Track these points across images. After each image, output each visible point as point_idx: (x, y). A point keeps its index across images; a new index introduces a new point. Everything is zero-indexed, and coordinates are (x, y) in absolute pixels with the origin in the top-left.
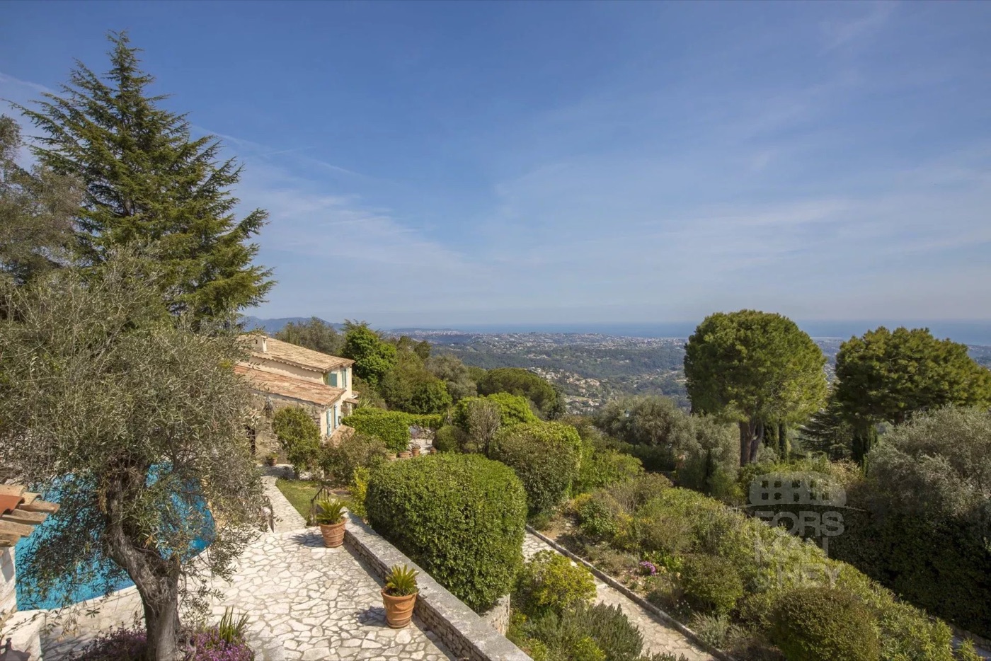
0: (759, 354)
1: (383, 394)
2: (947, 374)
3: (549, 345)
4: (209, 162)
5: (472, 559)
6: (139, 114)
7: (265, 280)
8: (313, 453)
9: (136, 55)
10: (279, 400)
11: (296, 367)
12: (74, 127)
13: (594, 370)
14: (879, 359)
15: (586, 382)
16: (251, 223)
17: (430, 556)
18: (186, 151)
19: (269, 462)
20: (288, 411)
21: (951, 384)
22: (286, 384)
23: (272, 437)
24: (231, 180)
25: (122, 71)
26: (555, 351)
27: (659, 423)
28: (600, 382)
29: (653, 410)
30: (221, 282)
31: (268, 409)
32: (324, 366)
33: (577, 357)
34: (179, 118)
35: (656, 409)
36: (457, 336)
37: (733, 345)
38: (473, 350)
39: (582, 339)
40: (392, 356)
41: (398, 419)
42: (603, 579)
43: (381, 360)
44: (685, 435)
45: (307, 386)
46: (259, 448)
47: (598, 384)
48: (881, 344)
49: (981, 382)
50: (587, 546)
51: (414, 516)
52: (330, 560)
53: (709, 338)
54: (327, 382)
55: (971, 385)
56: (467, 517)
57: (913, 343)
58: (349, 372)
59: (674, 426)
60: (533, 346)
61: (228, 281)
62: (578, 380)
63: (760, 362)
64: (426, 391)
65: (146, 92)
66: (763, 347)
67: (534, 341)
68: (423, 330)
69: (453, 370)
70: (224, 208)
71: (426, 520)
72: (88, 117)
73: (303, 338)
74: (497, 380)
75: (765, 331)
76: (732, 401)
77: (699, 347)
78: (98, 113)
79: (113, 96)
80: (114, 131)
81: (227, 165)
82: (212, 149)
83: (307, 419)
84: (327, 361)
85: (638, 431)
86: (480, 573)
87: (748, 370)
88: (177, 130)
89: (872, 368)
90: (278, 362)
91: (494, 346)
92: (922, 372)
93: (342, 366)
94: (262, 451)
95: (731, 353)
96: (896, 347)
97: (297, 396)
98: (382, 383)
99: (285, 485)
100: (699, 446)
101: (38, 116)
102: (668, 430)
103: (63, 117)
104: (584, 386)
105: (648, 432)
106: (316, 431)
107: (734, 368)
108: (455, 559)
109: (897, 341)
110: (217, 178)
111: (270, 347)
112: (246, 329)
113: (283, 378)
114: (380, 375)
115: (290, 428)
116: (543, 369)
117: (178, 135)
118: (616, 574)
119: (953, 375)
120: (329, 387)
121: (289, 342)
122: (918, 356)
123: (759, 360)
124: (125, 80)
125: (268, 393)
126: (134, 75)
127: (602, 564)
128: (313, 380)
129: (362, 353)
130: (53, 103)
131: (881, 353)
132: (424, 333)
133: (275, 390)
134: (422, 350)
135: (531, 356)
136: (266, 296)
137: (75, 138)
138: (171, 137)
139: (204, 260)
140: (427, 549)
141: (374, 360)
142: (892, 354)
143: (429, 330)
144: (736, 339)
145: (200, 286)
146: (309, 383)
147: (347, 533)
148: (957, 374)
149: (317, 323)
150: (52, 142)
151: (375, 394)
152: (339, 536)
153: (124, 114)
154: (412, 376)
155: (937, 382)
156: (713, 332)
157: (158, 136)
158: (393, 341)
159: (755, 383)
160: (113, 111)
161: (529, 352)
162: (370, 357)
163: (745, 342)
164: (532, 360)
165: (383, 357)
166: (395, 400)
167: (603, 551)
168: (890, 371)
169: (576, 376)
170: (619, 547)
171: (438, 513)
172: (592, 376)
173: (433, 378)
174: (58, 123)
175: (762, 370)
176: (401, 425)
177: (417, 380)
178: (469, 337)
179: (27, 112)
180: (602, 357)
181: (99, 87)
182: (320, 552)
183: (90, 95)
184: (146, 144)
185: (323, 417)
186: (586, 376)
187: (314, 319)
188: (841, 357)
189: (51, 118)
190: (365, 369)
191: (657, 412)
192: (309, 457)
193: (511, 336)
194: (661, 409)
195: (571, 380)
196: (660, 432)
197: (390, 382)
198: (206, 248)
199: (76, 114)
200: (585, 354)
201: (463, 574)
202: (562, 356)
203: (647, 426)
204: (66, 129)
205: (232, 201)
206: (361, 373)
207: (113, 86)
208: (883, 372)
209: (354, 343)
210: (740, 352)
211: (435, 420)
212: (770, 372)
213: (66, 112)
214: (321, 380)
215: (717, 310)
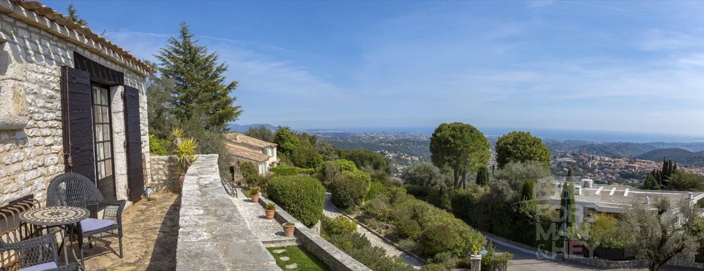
0: (458, 142)
1: (293, 161)
2: (532, 151)
3: (392, 138)
4: (215, 62)
5: (300, 208)
6: (190, 49)
7: (239, 110)
8: (255, 180)
9: (188, 28)
10: (243, 159)
11: (250, 146)
12: (169, 58)
13: (416, 152)
14: (510, 145)
15: (412, 158)
16: (232, 86)
17: (285, 206)
18: (207, 60)
19: (239, 184)
20: (246, 163)
21: (534, 154)
22: (246, 153)
23: (240, 174)
24: (224, 70)
25: (184, 34)
26: (396, 141)
27: (427, 175)
28: (419, 158)
29: (424, 169)
30: (221, 111)
31: (238, 162)
32: (262, 146)
33: (407, 145)
34: (204, 47)
35: (426, 168)
36: (341, 133)
37: (448, 138)
38: (351, 141)
39: (410, 135)
40: (297, 143)
41: (293, 169)
42: (370, 231)
43: (292, 144)
44: (439, 180)
45: (254, 154)
46: (235, 178)
47: (418, 159)
48: (512, 139)
49: (544, 153)
50: (365, 219)
51: (279, 193)
52: (253, 205)
53: (438, 135)
54: (263, 153)
55: (541, 155)
56: (298, 194)
57: (522, 138)
58: (275, 150)
59: (434, 177)
60: (384, 139)
61: (224, 111)
62: (407, 157)
63: (458, 146)
64: (313, 159)
65: (192, 40)
66: (461, 139)
67: (384, 136)
68: (323, 130)
69: (327, 150)
70: (221, 81)
71: (284, 194)
72: (173, 53)
73: (257, 134)
74: (356, 156)
75: (462, 132)
76: (446, 163)
77: (435, 138)
78: (177, 52)
79: (181, 44)
80: (182, 57)
81: (223, 65)
82: (216, 57)
83: (253, 166)
84: (264, 144)
85: (417, 179)
86: (303, 213)
87: (454, 149)
88: (203, 52)
89: (508, 148)
90: (243, 144)
91: (363, 139)
92: (524, 149)
93: (271, 147)
94: (236, 179)
95: (447, 142)
96: (517, 139)
97: (250, 158)
98: (292, 155)
99: (246, 192)
100: (445, 185)
101: (159, 57)
102: (431, 179)
103: (166, 55)
104: (410, 160)
105: (422, 180)
106: (257, 171)
107: (447, 148)
108: (294, 207)
109: (517, 137)
110: (219, 69)
111: (240, 138)
112: (230, 131)
113: (245, 151)
114: (291, 152)
115: (247, 169)
116: (389, 151)
117: (203, 54)
118: (375, 229)
119: (534, 151)
120: (264, 155)
121: (250, 136)
122: (524, 143)
123: (458, 145)
124: (185, 37)
125: (238, 156)
126: (188, 35)
127: (371, 226)
128: (257, 152)
129: (283, 141)
130: (163, 51)
131: (511, 142)
132: (324, 132)
133: (242, 155)
134: (313, 139)
135: (382, 144)
136: (239, 117)
137: (170, 62)
138: (201, 55)
139: (214, 103)
140: (285, 204)
141: (288, 145)
142: (514, 143)
143: (327, 130)
144: (449, 135)
145: (213, 113)
146: (256, 153)
147: (259, 199)
148: (536, 150)
149: (263, 128)
150: (163, 64)
151: (289, 161)
152: (257, 200)
153: (185, 50)
154: (306, 152)
155: (530, 154)
156: (441, 132)
157: (196, 55)
158: (299, 135)
159: (457, 155)
160: (181, 49)
161: (381, 142)
162: (286, 143)
163: (453, 136)
164: (383, 146)
165: (292, 143)
166: (298, 163)
167: (373, 221)
168: (514, 149)
169: (406, 155)
170: (378, 219)
171: (288, 192)
172: (415, 155)
173: (317, 153)
174: (164, 57)
175: (459, 149)
176: (294, 172)
177: (309, 154)
178: (349, 134)
179: (156, 56)
180: (420, 145)
181: (177, 42)
182: (251, 203)
183: (173, 46)
184: (192, 61)
185: (260, 167)
186: (411, 155)
187: (261, 125)
188: (498, 143)
189: (162, 56)
190: (284, 149)
191: (426, 170)
192: (254, 181)
193: (372, 134)
194: (429, 168)
195: (404, 157)
196: (427, 179)
197: (296, 155)
198: (215, 98)
199: (170, 53)
200: (411, 143)
201: (296, 213)
202: (399, 144)
203: (421, 177)
204: (167, 59)
205: (224, 78)
206: (281, 150)
207: (181, 41)
208: (511, 150)
209: (279, 136)
210: (450, 141)
211: (312, 171)
212: (462, 150)
213: (167, 53)
214: (261, 152)
215: (443, 122)
